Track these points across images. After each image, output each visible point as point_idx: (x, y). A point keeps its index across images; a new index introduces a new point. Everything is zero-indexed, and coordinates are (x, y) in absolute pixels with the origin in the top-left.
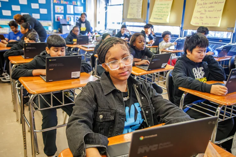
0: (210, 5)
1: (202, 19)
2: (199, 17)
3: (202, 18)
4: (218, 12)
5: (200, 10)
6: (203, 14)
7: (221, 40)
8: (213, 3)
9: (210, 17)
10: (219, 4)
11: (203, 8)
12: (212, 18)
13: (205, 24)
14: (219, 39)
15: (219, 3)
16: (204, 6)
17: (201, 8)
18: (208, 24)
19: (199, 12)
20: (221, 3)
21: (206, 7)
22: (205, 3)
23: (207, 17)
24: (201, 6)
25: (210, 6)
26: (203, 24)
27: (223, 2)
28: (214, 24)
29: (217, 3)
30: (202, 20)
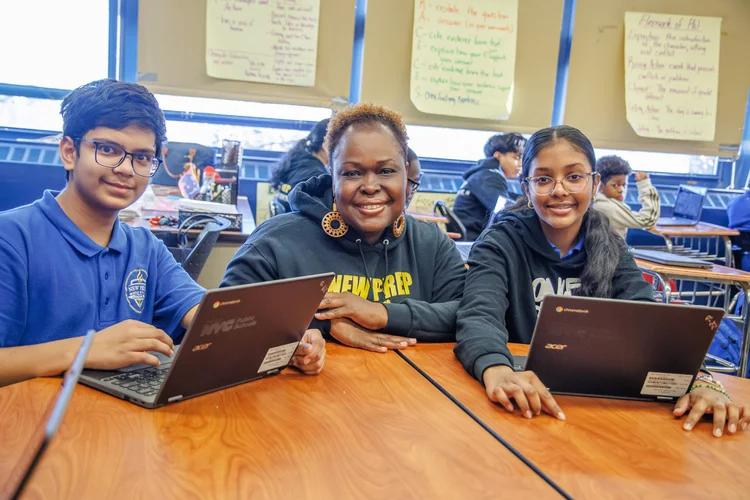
0: (675, 73)
1: (656, 115)
2: (645, 108)
3: (656, 111)
4: (703, 96)
5: (642, 83)
6: (657, 98)
7: (694, 179)
8: (681, 67)
9: (680, 112)
10: (701, 72)
11: (652, 77)
12: (687, 113)
13: (668, 131)
14: (689, 179)
15: (700, 69)
16: (654, 73)
17: (644, 77)
18: (678, 133)
19: (642, 89)
20: (704, 69)
21: (663, 78)
22: (655, 62)
23: (670, 110)
24: (645, 73)
25: (674, 76)
26: (661, 131)
27: (711, 70)
28: (696, 133)
29: (694, 69)
30: (657, 119)
